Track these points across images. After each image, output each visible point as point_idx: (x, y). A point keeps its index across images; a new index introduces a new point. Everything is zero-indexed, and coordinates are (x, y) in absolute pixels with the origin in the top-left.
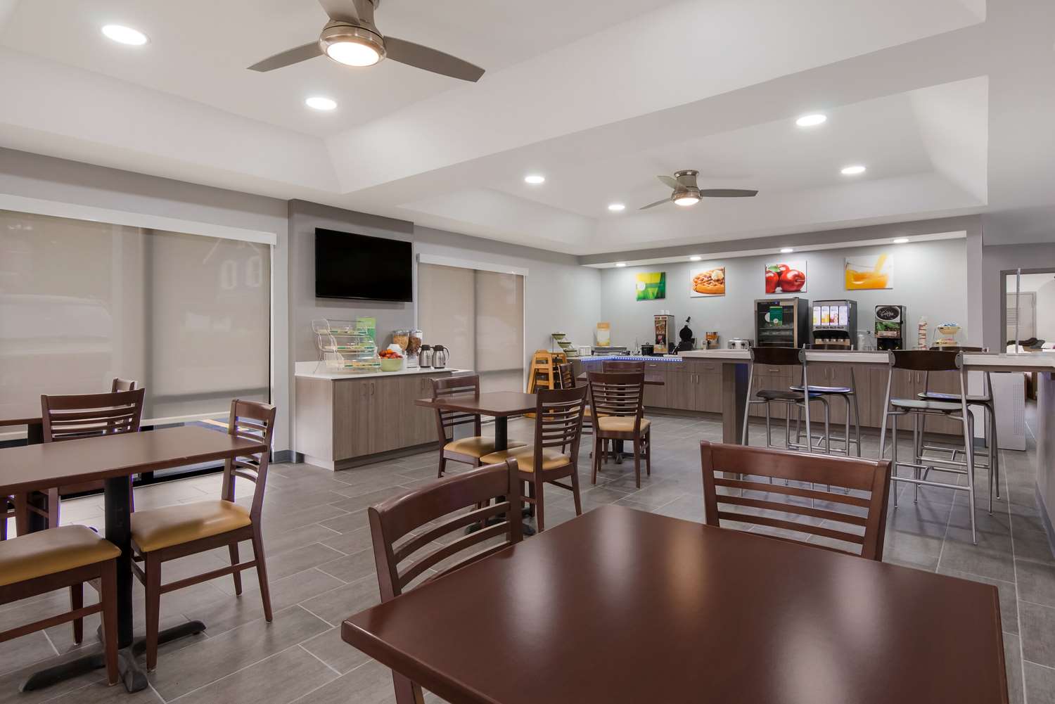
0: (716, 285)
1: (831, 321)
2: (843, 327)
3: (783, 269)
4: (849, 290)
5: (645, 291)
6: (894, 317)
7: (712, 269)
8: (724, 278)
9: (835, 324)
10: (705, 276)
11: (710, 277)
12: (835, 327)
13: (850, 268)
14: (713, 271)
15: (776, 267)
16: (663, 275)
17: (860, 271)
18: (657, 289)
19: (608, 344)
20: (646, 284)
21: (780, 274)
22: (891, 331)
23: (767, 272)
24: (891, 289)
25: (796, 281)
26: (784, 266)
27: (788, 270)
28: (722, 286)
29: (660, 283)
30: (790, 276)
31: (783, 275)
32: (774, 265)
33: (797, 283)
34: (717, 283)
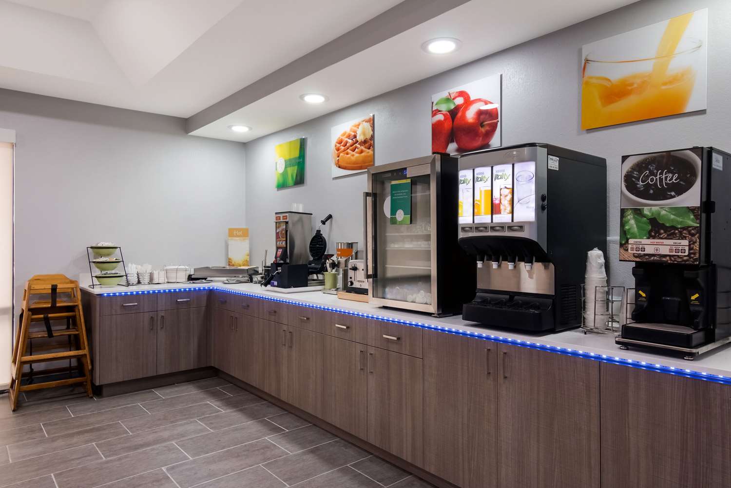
0: (362, 152)
1: (495, 209)
2: (521, 227)
3: (460, 101)
4: (589, 130)
5: (284, 174)
6: (680, 189)
7: (356, 121)
8: (373, 137)
9: (503, 218)
10: (349, 137)
11: (355, 137)
12: (502, 227)
13: (593, 71)
14: (358, 126)
15: (448, 100)
16: (303, 144)
17: (616, 74)
18: (296, 167)
19: (246, 263)
20: (285, 161)
21: (453, 113)
22: (671, 236)
23: (435, 113)
24: (702, 112)
25: (482, 126)
26: (462, 94)
27: (468, 102)
28: (370, 152)
29: (300, 157)
30: (470, 115)
31: (460, 114)
32: (444, 94)
33: (483, 130)
34: (363, 148)
